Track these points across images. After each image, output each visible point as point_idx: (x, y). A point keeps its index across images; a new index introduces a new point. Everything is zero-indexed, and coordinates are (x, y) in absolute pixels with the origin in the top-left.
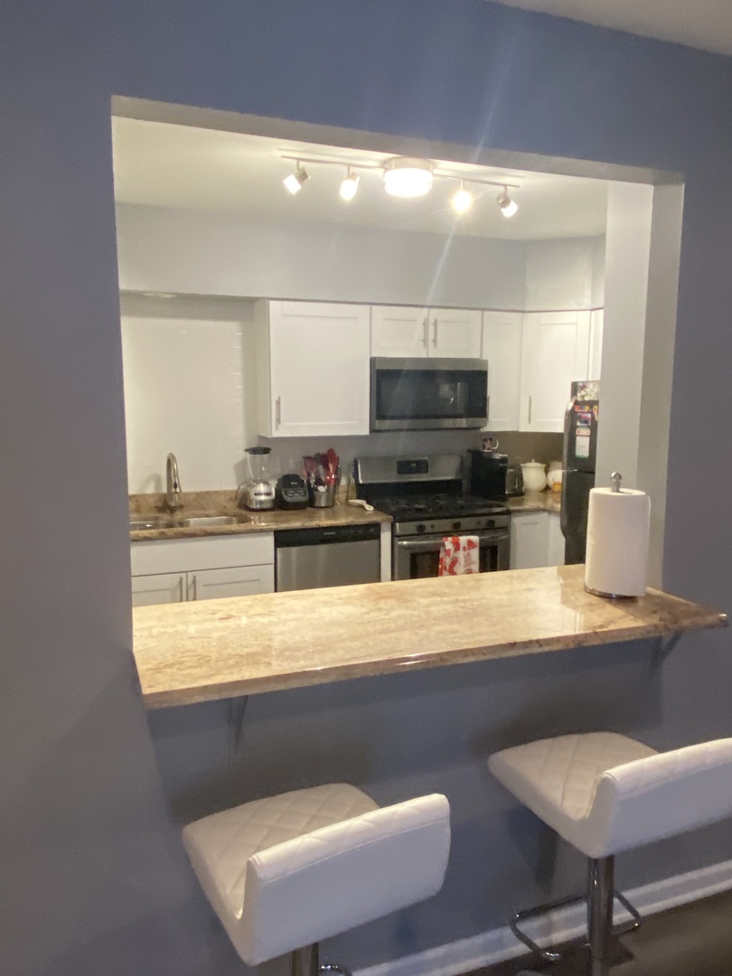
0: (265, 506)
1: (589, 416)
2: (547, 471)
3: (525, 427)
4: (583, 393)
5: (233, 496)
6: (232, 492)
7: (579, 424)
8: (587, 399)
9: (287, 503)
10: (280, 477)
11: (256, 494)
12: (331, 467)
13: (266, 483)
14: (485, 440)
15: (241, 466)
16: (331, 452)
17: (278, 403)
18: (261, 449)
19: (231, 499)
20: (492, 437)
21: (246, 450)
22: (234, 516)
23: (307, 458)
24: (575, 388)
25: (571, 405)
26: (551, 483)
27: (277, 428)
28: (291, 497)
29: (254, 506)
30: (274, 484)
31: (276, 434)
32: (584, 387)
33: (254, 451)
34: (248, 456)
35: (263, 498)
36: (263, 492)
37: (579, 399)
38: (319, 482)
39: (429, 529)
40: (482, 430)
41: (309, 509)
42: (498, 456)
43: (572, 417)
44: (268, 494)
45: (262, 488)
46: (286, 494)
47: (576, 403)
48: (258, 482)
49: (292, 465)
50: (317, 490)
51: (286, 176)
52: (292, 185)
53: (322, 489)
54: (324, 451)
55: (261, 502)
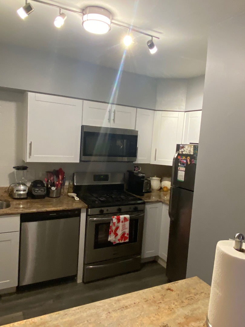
0: (22, 197)
1: (185, 161)
2: (161, 181)
3: (153, 162)
4: (182, 150)
5: (7, 190)
6: (6, 188)
7: (180, 164)
8: (184, 153)
9: (33, 195)
10: (33, 181)
11: (17, 191)
12: (60, 177)
13: (24, 184)
14: (135, 167)
15: (11, 175)
16: (61, 170)
17: (31, 144)
18: (22, 167)
19: (5, 192)
20: (138, 165)
21: (14, 168)
22: (5, 201)
23: (47, 172)
24: (178, 147)
25: (176, 155)
26: (163, 187)
27: (30, 158)
28: (38, 191)
29: (16, 197)
30: (29, 184)
31: (28, 160)
32: (183, 147)
33: (18, 168)
34: (15, 170)
35: (22, 192)
36: (22, 190)
37: (180, 153)
38: (53, 185)
39: (105, 212)
40: (134, 163)
41: (47, 198)
42: (141, 175)
43: (176, 161)
44: (24, 191)
45: (22, 187)
46: (34, 191)
47: (179, 154)
48: (19, 184)
49: (40, 175)
50: (51, 189)
52: (22, 14)
53: (53, 188)
54: (57, 168)
55: (21, 195)
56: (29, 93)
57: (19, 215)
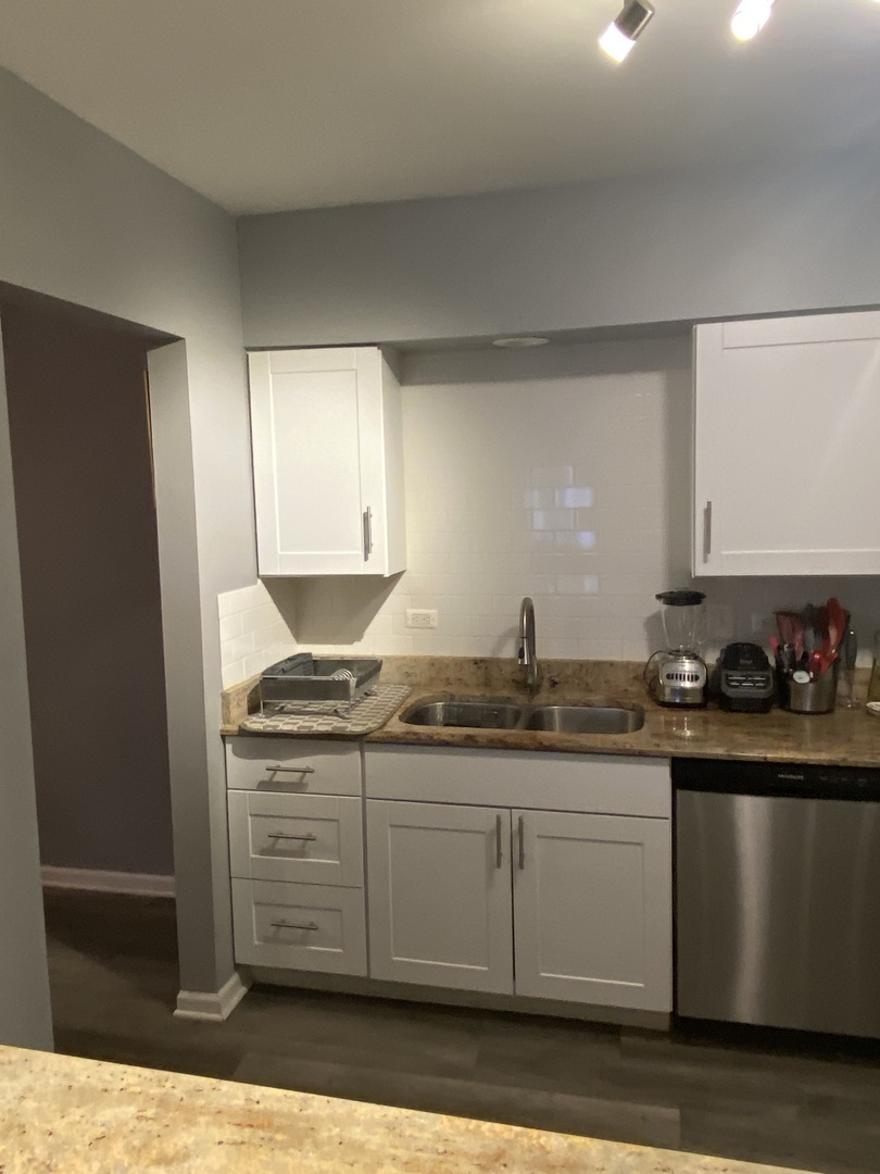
0: (689, 700)
5: (641, 671)
6: (639, 665)
9: (729, 699)
10: (724, 647)
11: (670, 677)
12: (833, 633)
13: (694, 657)
15: (653, 623)
16: (833, 603)
17: (708, 512)
18: (686, 596)
19: (636, 678)
21: (659, 597)
22: (632, 710)
23: (783, 614)
27: (705, 561)
28: (746, 685)
29: (668, 698)
30: (712, 658)
31: (702, 570)
33: (671, 599)
34: (661, 607)
35: (687, 684)
36: (688, 674)
38: (803, 665)
41: (776, 713)
44: (695, 678)
45: (687, 666)
46: (728, 681)
48: (677, 654)
49: (755, 626)
50: (792, 679)
51: (600, 29)
52: (616, 46)
53: (802, 677)
54: (820, 601)
55: (684, 691)
56: (701, 329)
57: (667, 762)
